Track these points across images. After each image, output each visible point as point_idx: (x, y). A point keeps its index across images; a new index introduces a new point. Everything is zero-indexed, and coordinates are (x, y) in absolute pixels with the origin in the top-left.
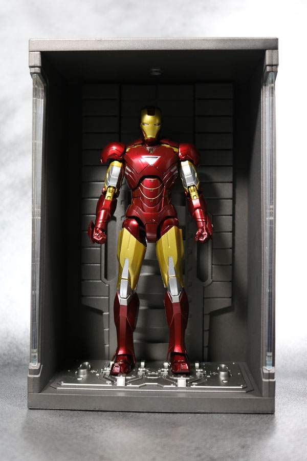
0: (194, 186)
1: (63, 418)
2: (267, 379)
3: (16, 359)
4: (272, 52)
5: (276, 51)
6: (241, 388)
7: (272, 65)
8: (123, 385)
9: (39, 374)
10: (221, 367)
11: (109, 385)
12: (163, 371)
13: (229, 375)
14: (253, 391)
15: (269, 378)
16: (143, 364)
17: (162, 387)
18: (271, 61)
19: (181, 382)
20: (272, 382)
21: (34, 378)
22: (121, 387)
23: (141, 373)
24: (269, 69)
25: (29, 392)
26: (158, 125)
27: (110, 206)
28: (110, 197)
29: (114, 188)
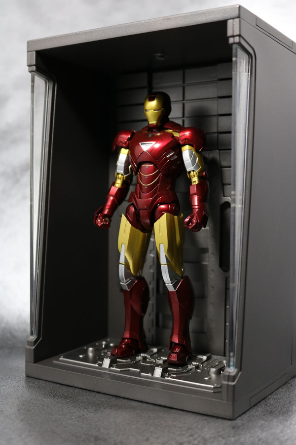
0: (193, 171)
2: (226, 381)
4: (233, 22)
5: (238, 19)
6: (212, 387)
7: (233, 36)
8: (107, 367)
9: (34, 345)
10: (223, 363)
11: (97, 365)
12: (160, 360)
13: (218, 373)
14: (220, 392)
15: (228, 381)
16: (155, 350)
17: (140, 374)
18: (232, 32)
19: (158, 372)
20: (230, 385)
21: (30, 349)
22: (105, 369)
23: (139, 358)
24: (231, 40)
25: (26, 362)
26: (157, 110)
27: (116, 192)
28: (119, 183)
29: (122, 175)
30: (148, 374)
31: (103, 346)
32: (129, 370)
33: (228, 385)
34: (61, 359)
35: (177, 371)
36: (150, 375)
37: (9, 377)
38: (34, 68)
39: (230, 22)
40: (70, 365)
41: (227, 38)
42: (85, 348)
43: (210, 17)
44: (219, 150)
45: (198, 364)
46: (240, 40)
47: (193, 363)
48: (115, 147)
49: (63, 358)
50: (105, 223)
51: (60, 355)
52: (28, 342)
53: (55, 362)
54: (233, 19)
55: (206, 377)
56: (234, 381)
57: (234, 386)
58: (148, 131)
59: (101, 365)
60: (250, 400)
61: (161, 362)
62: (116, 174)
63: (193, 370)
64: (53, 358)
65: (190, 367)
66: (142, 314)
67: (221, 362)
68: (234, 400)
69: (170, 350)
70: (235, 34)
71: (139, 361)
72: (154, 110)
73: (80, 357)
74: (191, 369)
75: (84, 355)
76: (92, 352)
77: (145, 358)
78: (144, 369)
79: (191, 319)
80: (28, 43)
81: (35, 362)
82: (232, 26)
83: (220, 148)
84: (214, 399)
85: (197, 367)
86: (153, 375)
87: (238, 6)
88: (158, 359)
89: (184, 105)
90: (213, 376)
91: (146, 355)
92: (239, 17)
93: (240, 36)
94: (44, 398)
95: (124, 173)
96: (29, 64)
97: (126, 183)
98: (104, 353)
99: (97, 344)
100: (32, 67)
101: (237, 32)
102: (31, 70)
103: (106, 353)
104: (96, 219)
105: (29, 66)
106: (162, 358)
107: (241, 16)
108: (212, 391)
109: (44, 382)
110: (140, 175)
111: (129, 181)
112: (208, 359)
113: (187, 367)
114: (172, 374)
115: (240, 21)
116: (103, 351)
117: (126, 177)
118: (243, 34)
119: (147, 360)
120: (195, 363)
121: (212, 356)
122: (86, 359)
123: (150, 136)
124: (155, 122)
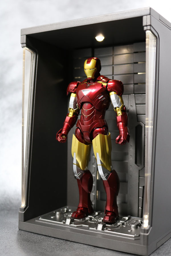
0: (118, 107)
1: (30, 243)
3: (8, 207)
4: (147, 17)
5: (149, 16)
6: (134, 236)
7: (147, 26)
8: (69, 224)
9: (24, 211)
10: (138, 221)
11: (62, 223)
12: (100, 219)
13: (136, 227)
14: (139, 239)
15: (144, 233)
16: (97, 213)
17: (89, 228)
18: (146, 23)
19: (100, 227)
20: (146, 235)
21: (21, 213)
22: (67, 225)
23: (87, 218)
24: (145, 28)
25: (19, 221)
26: (92, 69)
27: (69, 120)
28: (71, 115)
29: (73, 109)
30: (94, 228)
31: (65, 211)
32: (82, 226)
33: (144, 235)
34: (40, 219)
35: (111, 226)
36: (95, 229)
37: (4, 228)
38: (25, 45)
39: (144, 18)
40: (46, 223)
41: (143, 27)
42: (54, 212)
43: (132, 14)
44: (135, 94)
45: (123, 222)
46: (150, 28)
47: (120, 221)
48: (68, 92)
49: (41, 218)
50: (62, 139)
51: (39, 216)
52: (20, 209)
53: (36, 221)
54: (147, 15)
55: (129, 230)
56: (147, 233)
57: (148, 236)
58: (87, 82)
59: (65, 223)
60: (157, 245)
61: (101, 221)
62: (69, 109)
63: (121, 226)
64: (35, 218)
65: (119, 224)
66: (89, 192)
67: (137, 221)
68: (147, 245)
69: (105, 214)
70: (148, 24)
71: (88, 220)
72: (90, 69)
73: (51, 218)
74: (119, 225)
75: (54, 217)
76: (59, 215)
77: (91, 219)
78: (91, 225)
79: (117, 195)
80: (21, 30)
81: (24, 221)
82: (146, 19)
83: (135, 93)
84: (135, 244)
85: (123, 224)
86: (97, 229)
87: (149, 8)
88: (99, 219)
89: (113, 67)
90: (133, 229)
91: (91, 217)
92: (150, 14)
93: (150, 25)
94: (22, 241)
95: (74, 108)
96: (22, 43)
97: (76, 114)
98: (66, 215)
99: (61, 210)
100: (24, 44)
101: (149, 23)
102: (23, 46)
103: (67, 215)
104: (58, 137)
105: (22, 44)
106: (101, 218)
107: (151, 14)
108: (134, 239)
109: (24, 232)
110: (83, 109)
111: (77, 113)
112: (129, 219)
113: (117, 224)
114: (108, 228)
115: (151, 16)
116: (65, 214)
117: (75, 110)
118: (152, 25)
119: (93, 220)
120: (122, 222)
121: (131, 217)
122: (55, 219)
123: (88, 85)
124: (90, 77)
